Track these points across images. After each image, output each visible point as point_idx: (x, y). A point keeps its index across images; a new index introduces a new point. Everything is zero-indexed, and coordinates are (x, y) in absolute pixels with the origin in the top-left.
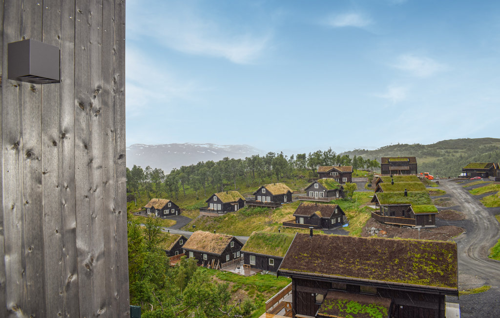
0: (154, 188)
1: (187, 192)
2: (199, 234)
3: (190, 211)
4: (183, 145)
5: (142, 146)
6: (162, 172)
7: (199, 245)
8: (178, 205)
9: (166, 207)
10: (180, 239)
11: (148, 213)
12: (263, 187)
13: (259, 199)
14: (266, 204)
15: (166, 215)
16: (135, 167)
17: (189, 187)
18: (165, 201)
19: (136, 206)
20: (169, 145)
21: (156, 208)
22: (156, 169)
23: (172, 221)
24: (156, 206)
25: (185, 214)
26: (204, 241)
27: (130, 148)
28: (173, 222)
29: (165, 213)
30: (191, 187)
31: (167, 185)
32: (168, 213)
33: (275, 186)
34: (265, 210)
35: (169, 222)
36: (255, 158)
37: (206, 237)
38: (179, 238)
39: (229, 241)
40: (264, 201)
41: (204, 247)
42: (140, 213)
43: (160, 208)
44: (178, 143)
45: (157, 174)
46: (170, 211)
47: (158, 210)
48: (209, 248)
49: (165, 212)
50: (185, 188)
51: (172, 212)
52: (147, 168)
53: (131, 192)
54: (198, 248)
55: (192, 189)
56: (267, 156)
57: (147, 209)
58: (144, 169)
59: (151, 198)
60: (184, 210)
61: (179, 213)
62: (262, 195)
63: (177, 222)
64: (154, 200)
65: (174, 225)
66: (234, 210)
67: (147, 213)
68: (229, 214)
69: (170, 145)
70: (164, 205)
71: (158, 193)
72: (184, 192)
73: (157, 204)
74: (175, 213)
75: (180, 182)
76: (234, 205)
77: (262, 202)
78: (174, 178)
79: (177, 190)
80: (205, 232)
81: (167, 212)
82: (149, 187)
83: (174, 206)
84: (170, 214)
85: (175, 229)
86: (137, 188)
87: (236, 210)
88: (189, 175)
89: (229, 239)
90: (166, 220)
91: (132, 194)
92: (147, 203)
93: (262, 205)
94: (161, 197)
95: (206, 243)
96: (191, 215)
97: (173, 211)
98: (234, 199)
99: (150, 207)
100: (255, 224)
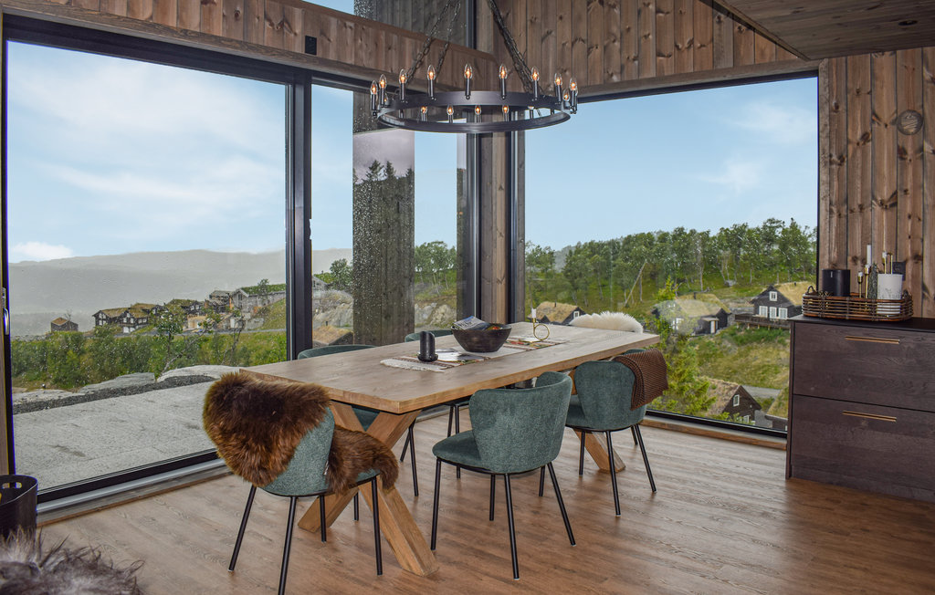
12: (772, 289)
13: (763, 311)
14: (779, 322)
33: (796, 288)
34: (776, 336)
36: (741, 230)
39: (732, 393)
40: (773, 316)
56: (765, 227)
62: (770, 304)
66: (709, 332)
68: (700, 339)
76: (710, 322)
77: (768, 319)
87: (713, 331)
89: (731, 389)
93: (770, 325)
98: (709, 309)
100: (758, 361)
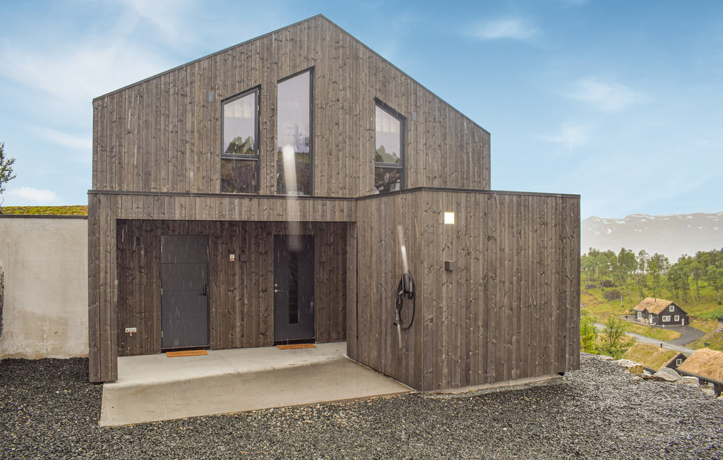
0: (650, 283)
1: (702, 292)
2: (705, 353)
3: (704, 320)
4: (715, 215)
5: (644, 218)
6: (666, 259)
7: (703, 369)
8: (686, 310)
9: (666, 312)
10: (677, 358)
11: (639, 319)
15: (666, 323)
16: (623, 250)
17: (706, 284)
18: (664, 303)
19: (623, 306)
20: (689, 215)
21: (650, 312)
22: (656, 254)
23: (674, 332)
24: (650, 310)
25: (695, 324)
26: (711, 363)
27: (625, 221)
28: (675, 334)
29: (663, 321)
30: (709, 285)
31: (670, 279)
32: (669, 320)
35: (669, 334)
37: (715, 359)
38: (676, 356)
41: (710, 373)
42: (627, 317)
43: (657, 312)
44: (705, 212)
45: (657, 262)
46: (673, 318)
47: (652, 314)
48: (717, 375)
49: (665, 318)
50: (699, 285)
51: (675, 320)
52: (641, 253)
53: (616, 286)
54: (700, 372)
55: (711, 288)
57: (637, 312)
58: (637, 255)
59: (643, 296)
60: (696, 318)
61: (687, 322)
63: (682, 335)
64: (648, 299)
65: (676, 339)
67: (636, 317)
69: (692, 215)
70: (662, 308)
71: (656, 291)
72: (698, 291)
73: (653, 307)
74: (680, 322)
75: (692, 276)
78: (682, 269)
79: (686, 287)
80: (714, 351)
81: (667, 319)
82: (642, 281)
83: (679, 311)
84: (672, 322)
85: (677, 344)
86: (625, 281)
88: (707, 266)
90: (664, 330)
91: (617, 289)
92: (639, 302)
94: (660, 297)
95: (713, 367)
96: (707, 326)
97: (677, 318)
99: (642, 310)
